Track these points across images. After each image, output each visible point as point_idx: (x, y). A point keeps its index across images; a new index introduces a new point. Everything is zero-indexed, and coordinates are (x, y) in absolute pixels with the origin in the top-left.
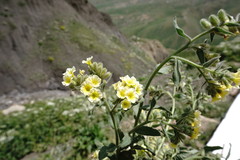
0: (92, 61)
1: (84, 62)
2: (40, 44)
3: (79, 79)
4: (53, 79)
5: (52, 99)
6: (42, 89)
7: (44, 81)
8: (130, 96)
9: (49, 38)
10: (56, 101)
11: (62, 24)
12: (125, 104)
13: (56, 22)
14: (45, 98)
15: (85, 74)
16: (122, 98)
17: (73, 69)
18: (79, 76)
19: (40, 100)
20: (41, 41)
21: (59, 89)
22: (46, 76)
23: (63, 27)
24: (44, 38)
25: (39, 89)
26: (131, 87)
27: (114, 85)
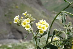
0: (27, 14)
1: (23, 14)
2: (5, 15)
3: (21, 21)
4: (11, 33)
5: (11, 44)
6: (6, 38)
7: (6, 34)
8: (43, 28)
9: (10, 12)
10: (13, 45)
11: (17, 5)
12: (41, 32)
13: (14, 4)
14: (7, 43)
15: (23, 18)
16: (40, 29)
17: (19, 16)
18: (21, 19)
19: (4, 44)
20: (6, 14)
21: (14, 38)
22: (8, 32)
23: (17, 7)
24: (8, 12)
25: (4, 38)
26: (44, 24)
27: (36, 24)
